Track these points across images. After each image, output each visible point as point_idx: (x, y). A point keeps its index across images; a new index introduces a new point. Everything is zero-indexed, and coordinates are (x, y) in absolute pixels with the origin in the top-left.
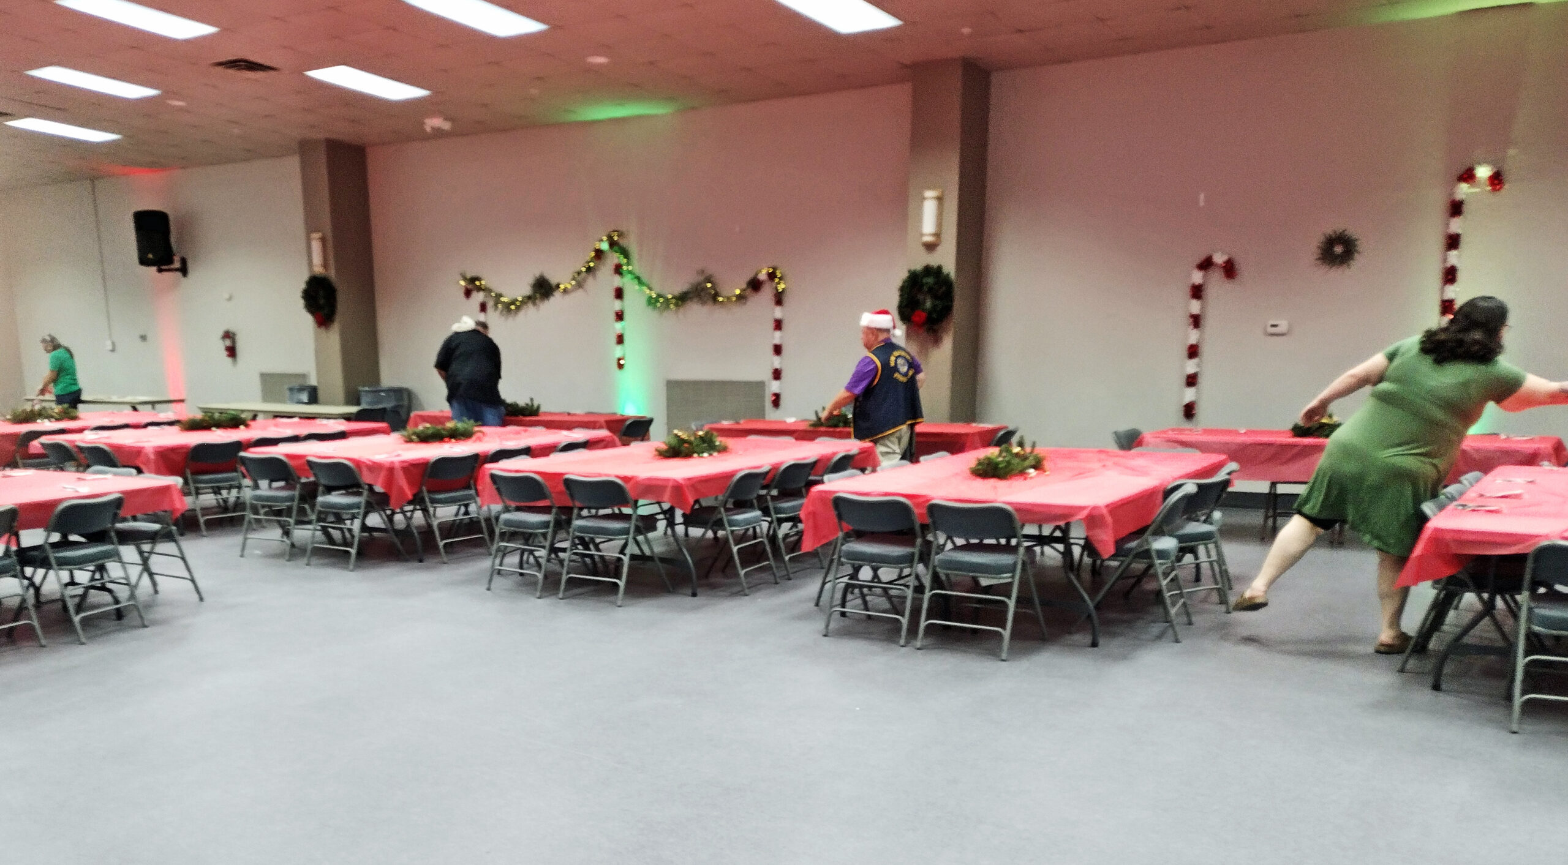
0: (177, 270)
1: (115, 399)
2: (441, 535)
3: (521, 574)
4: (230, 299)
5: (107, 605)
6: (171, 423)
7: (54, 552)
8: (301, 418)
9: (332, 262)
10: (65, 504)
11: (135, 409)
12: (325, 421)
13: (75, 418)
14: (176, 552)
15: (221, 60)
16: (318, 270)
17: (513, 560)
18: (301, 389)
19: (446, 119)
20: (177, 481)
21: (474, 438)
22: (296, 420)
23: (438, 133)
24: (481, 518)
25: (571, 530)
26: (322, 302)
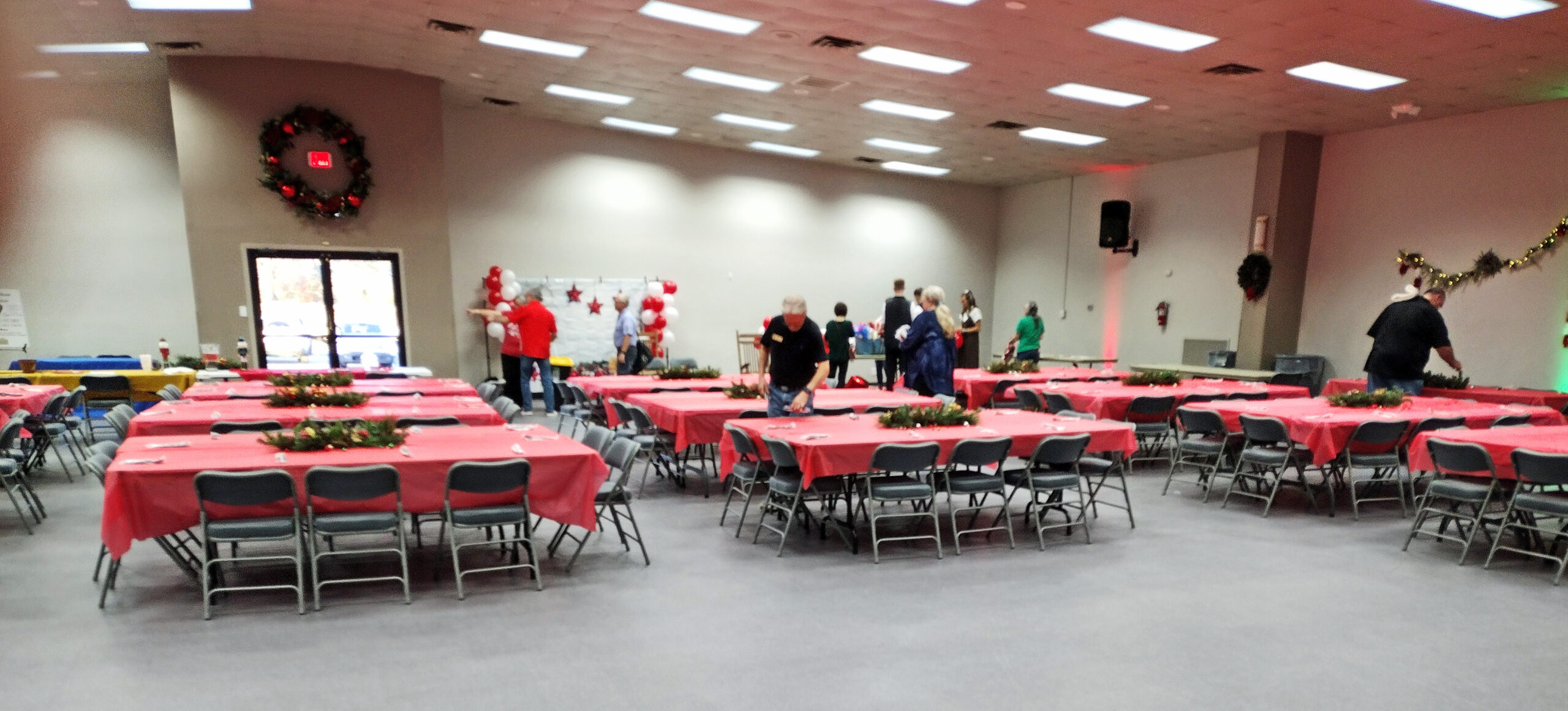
0: (1129, 251)
1: (1061, 357)
2: (1357, 494)
3: (1439, 540)
4: (1171, 275)
5: (1062, 523)
6: (1115, 379)
7: (1033, 476)
8: (1225, 379)
9: (1271, 241)
10: (1048, 439)
11: (1075, 365)
12: (1248, 384)
13: (1036, 371)
14: (1120, 485)
15: (1213, 66)
16: (1257, 248)
17: (1431, 526)
18: (1221, 355)
19: (1415, 105)
20: (1131, 426)
21: (1402, 405)
22: (1221, 381)
23: (1404, 118)
24: (1401, 482)
25: (1510, 504)
26: (1256, 277)
